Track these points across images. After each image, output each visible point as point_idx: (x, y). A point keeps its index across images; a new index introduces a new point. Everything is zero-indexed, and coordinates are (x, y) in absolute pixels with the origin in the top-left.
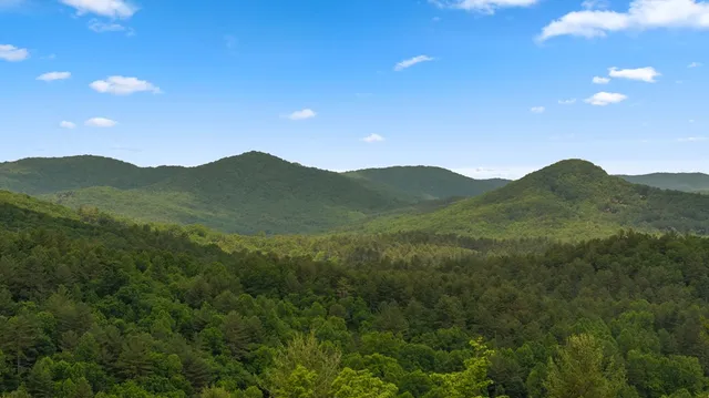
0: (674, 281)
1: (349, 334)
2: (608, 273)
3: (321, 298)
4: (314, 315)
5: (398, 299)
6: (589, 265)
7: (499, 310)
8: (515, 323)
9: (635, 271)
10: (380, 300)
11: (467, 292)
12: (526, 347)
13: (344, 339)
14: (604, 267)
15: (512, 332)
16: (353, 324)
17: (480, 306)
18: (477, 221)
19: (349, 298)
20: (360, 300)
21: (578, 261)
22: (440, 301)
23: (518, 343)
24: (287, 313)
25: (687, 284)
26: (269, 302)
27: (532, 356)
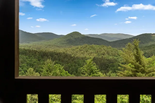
0: (94, 53)
1: (39, 62)
2: (83, 51)
3: (33, 56)
4: (32, 59)
5: (47, 56)
6: (79, 50)
7: (64, 58)
8: (67, 60)
9: (87, 51)
10: (44, 56)
11: (59, 55)
12: (69, 64)
13: (38, 63)
14: (82, 50)
15: (67, 61)
16: (39, 60)
17: (61, 57)
18: (59, 42)
19: (38, 56)
20: (40, 56)
21: (77, 49)
22: (54, 56)
23: (68, 63)
24: (27, 58)
25: (96, 53)
26: (24, 56)
27: (70, 66)
